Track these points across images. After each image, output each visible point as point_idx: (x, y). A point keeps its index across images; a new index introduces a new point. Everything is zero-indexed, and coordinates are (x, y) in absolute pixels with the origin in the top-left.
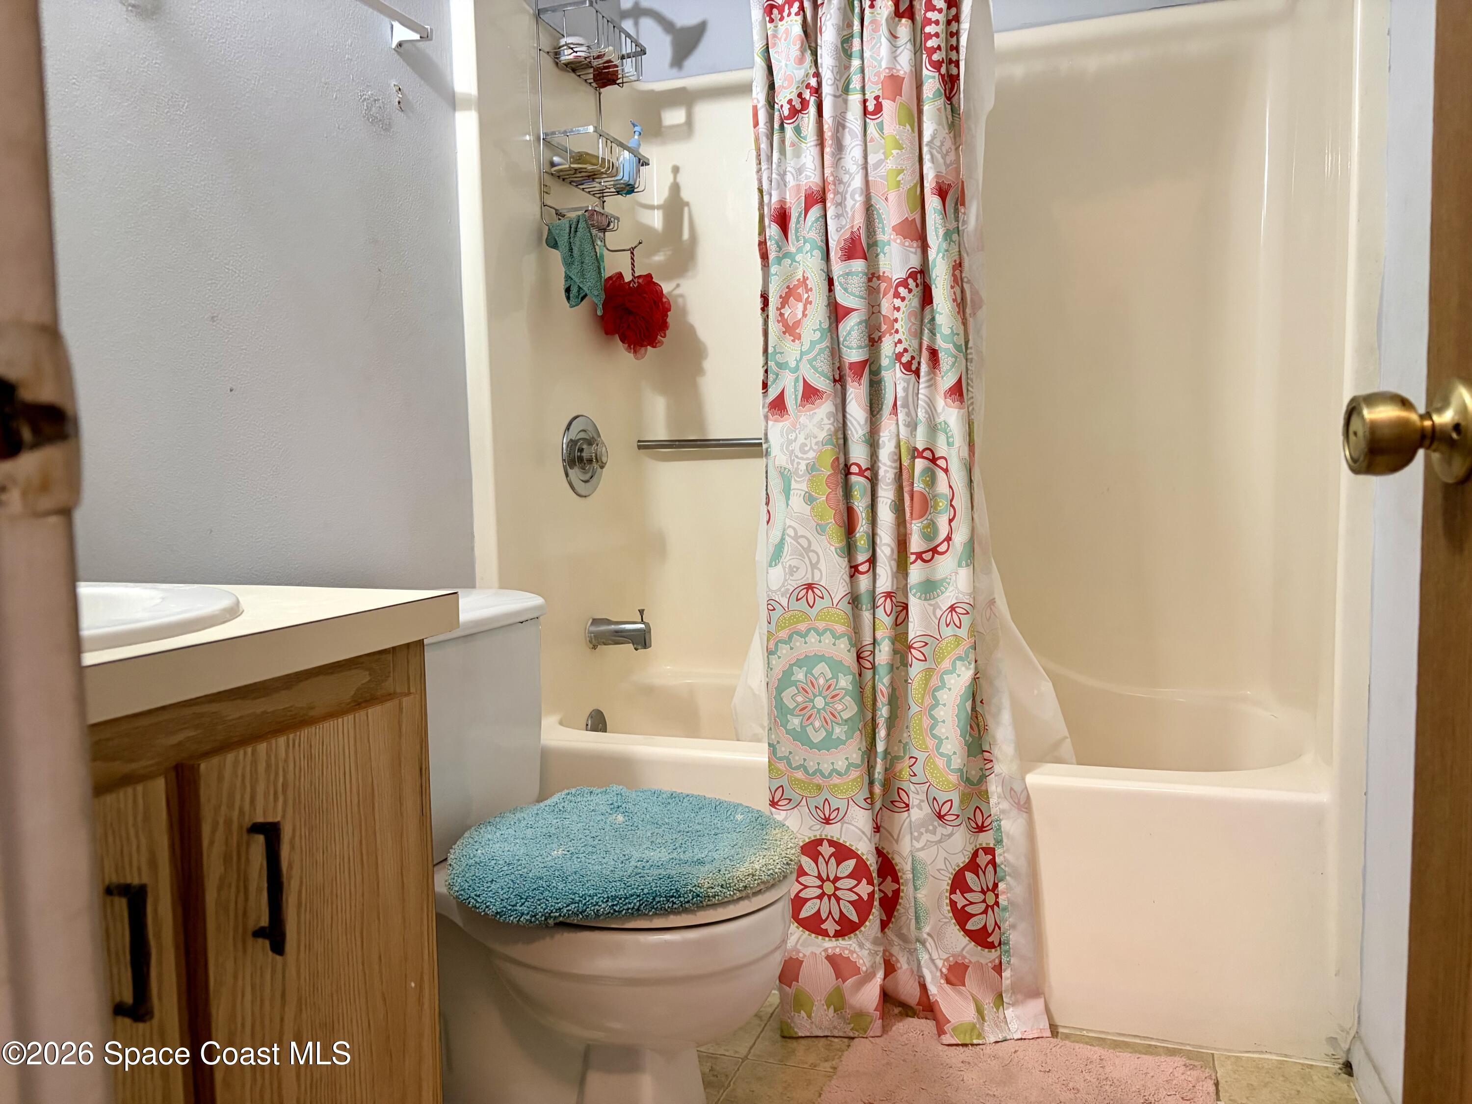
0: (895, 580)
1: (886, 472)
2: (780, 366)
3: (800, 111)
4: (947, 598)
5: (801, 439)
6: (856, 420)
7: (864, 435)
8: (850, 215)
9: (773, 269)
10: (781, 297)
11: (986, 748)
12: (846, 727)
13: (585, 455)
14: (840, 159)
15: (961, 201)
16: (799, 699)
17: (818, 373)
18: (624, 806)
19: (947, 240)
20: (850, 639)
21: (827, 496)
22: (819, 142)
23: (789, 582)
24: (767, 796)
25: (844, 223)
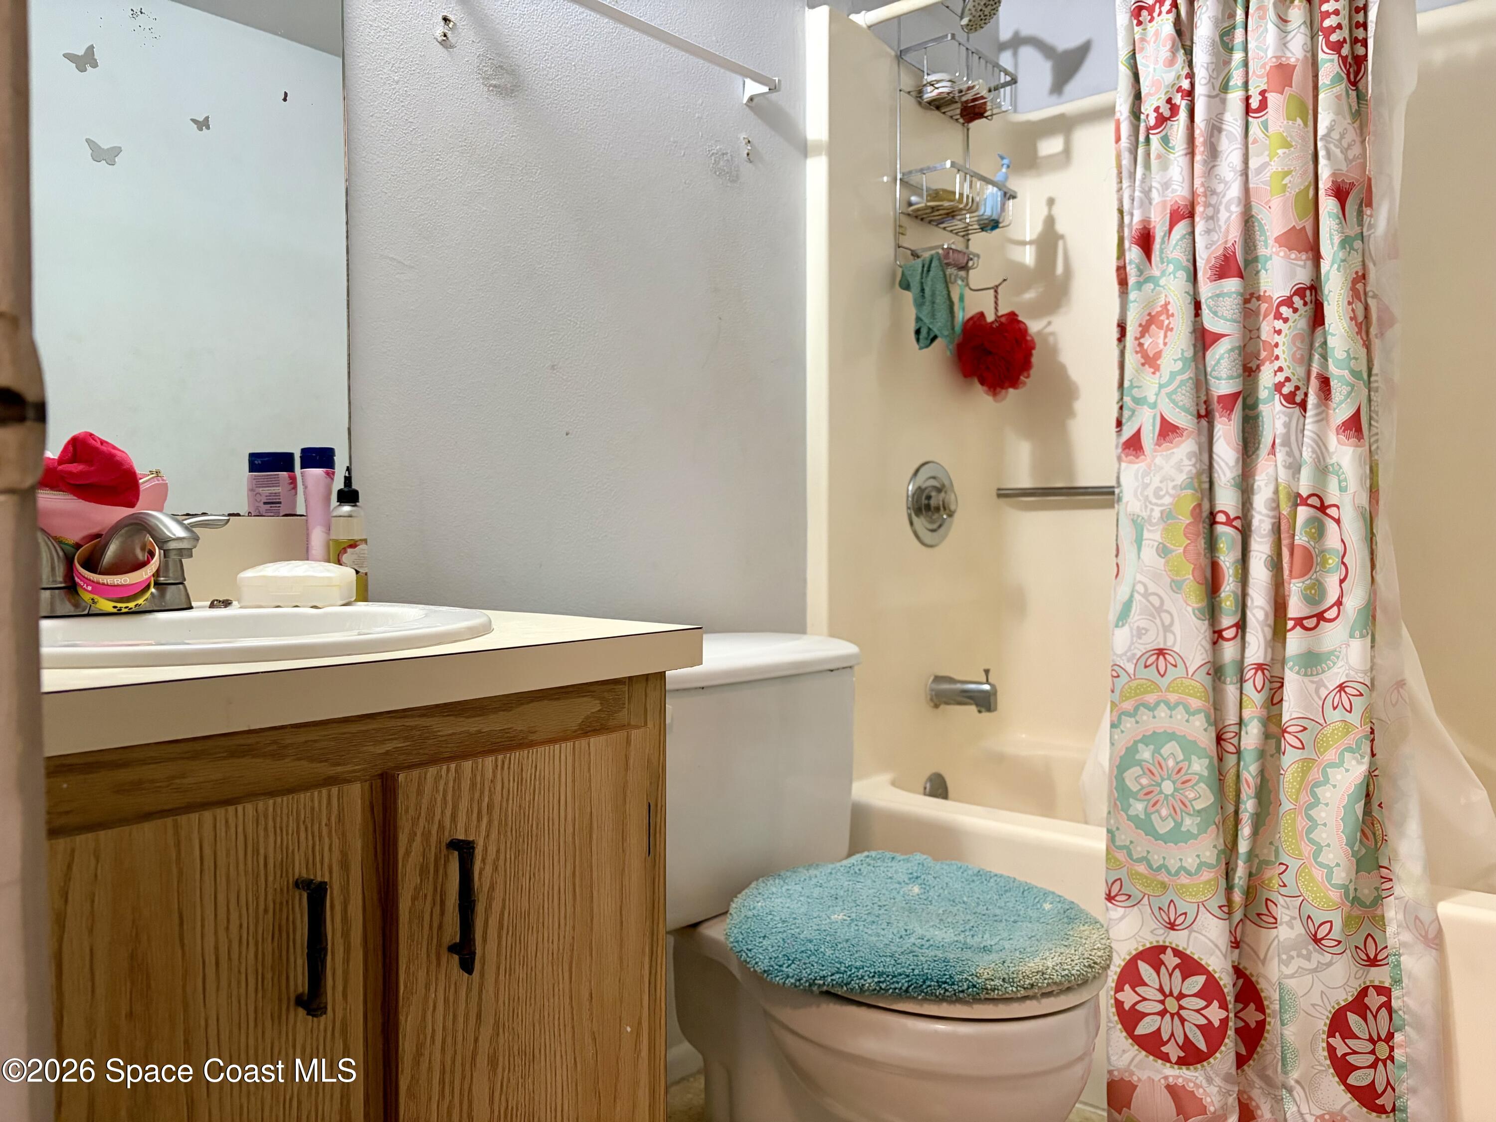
0: (1269, 650)
1: (1261, 521)
2: (1138, 401)
3: (1168, 119)
4: (1335, 675)
5: (1156, 481)
6: (1223, 460)
7: (1234, 479)
8: (1223, 230)
9: (1133, 295)
10: (1140, 325)
11: (1385, 863)
12: (1199, 819)
13: (933, 502)
14: (1214, 166)
15: (1367, 201)
16: (1144, 781)
17: (1178, 407)
18: (923, 877)
19: (1345, 248)
20: (1207, 717)
21: (1185, 547)
22: (1190, 150)
23: (1136, 645)
24: (1102, 890)
25: (1215, 239)
